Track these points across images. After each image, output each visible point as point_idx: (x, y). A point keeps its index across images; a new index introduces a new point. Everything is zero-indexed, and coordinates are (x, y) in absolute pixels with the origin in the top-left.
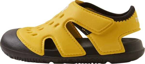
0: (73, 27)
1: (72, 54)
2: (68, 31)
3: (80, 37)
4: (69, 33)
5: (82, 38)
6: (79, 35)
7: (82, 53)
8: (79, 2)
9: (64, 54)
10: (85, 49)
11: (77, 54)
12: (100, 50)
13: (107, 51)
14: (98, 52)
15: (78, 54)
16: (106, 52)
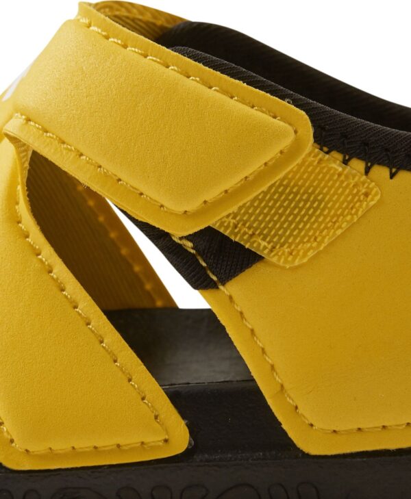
0: (101, 219)
1: (83, 444)
2: (48, 253)
3: (159, 304)
4: (61, 270)
5: (172, 308)
6: (148, 287)
7: (154, 438)
8: (148, 17)
9: (17, 444)
10: (181, 399)
11: (119, 446)
12: (300, 410)
13: (356, 427)
14: (284, 426)
15: (131, 439)
16: (349, 432)
